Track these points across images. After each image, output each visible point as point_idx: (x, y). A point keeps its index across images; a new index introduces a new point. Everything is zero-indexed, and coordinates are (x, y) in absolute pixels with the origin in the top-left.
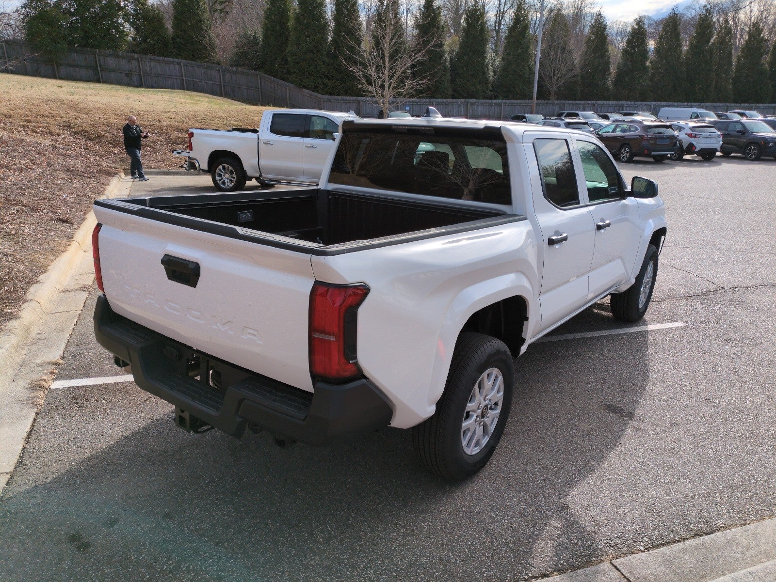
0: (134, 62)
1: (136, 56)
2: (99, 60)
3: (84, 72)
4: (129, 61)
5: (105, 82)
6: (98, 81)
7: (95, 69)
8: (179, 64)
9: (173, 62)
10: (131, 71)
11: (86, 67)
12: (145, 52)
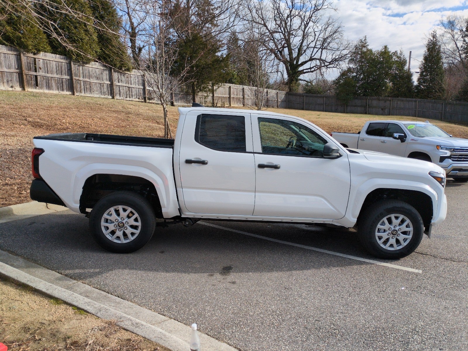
0: (388, 102)
1: (390, 98)
2: (369, 102)
3: (359, 109)
4: (385, 102)
5: (369, 114)
6: (366, 113)
7: (365, 107)
8: (416, 101)
9: (412, 101)
10: (385, 107)
11: (361, 106)
12: (397, 96)
